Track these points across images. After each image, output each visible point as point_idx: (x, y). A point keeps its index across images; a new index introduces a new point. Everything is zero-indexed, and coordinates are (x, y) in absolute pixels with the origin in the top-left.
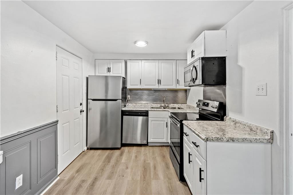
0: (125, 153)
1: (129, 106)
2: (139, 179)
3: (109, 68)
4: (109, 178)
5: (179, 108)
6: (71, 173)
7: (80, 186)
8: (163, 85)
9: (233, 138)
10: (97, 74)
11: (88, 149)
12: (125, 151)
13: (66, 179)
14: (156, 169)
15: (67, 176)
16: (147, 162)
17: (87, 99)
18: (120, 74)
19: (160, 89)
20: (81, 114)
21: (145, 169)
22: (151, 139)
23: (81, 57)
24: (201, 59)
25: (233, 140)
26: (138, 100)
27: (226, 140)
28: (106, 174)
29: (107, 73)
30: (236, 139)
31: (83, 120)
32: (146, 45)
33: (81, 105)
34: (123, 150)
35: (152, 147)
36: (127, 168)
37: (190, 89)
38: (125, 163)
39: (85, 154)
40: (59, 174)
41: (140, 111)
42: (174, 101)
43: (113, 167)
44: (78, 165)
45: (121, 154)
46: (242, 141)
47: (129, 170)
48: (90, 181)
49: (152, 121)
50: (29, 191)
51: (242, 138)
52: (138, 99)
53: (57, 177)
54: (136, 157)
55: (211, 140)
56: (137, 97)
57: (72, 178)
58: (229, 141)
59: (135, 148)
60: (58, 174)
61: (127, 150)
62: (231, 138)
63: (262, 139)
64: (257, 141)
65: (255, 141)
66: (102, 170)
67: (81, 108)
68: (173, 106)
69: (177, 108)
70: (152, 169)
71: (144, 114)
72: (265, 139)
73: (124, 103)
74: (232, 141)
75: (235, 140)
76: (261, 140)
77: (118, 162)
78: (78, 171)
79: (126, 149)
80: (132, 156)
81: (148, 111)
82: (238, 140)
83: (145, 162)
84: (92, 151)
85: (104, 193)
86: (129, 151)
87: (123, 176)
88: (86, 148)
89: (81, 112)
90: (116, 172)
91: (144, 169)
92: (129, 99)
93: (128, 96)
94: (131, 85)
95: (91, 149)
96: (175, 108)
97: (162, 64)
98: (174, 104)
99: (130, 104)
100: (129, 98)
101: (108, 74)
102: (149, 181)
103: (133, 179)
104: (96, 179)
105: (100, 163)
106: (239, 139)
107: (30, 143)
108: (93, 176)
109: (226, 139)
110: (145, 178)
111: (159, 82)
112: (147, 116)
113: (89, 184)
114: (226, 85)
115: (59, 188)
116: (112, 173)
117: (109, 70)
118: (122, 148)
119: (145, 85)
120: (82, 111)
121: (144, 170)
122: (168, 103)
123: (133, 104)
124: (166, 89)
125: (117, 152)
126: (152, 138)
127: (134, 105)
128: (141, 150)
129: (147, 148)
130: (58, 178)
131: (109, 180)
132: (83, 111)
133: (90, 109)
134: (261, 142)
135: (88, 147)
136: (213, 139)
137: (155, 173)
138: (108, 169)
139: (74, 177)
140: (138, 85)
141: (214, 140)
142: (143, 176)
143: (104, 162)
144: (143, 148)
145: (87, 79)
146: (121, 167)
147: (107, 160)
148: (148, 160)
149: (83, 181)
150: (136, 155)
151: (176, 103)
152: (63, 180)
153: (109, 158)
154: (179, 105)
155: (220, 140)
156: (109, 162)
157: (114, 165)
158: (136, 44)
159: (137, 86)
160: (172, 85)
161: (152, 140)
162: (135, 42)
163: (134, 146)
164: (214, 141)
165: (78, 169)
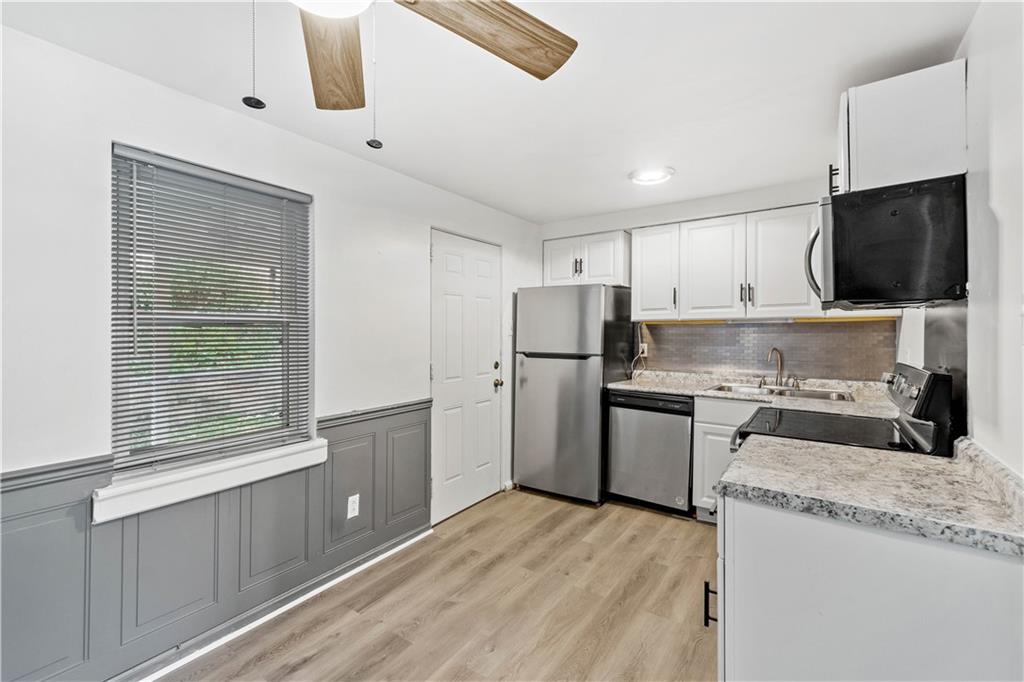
0: (604, 522)
1: (645, 380)
2: (606, 594)
3: (579, 260)
4: (532, 565)
5: (841, 397)
6: (457, 529)
7: (462, 560)
8: (763, 306)
9: (833, 504)
10: (549, 283)
11: (515, 488)
12: (610, 517)
13: (444, 537)
14: (677, 589)
15: (447, 533)
16: (659, 561)
17: (515, 353)
18: (610, 275)
19: (749, 320)
20: (496, 391)
21: (641, 578)
22: (703, 496)
23: (498, 242)
24: (830, 202)
25: (830, 512)
26: (674, 359)
27: (801, 507)
28: (528, 554)
29: (573, 275)
30: (847, 510)
31: (501, 407)
32: (669, 177)
33: (496, 367)
34: (606, 510)
35: (707, 526)
36: (589, 559)
37: (900, 318)
38: (591, 545)
39: (505, 497)
40: (436, 525)
41: (665, 394)
42: (828, 367)
43: (554, 545)
44: (478, 516)
45: (593, 522)
46: (875, 524)
47: (591, 566)
48: (485, 558)
49: (706, 433)
50: (370, 532)
51: (874, 512)
52: (676, 355)
53: (427, 529)
54: (633, 539)
55: (741, 496)
56: (671, 349)
57: (456, 540)
58: (814, 511)
59: (643, 517)
60: (433, 523)
61: (617, 515)
62: (821, 501)
63: (984, 532)
64: (957, 538)
65: (943, 533)
66: (525, 543)
67: (495, 375)
68: (823, 386)
69: (834, 396)
70: (663, 585)
71: (677, 407)
72: (1006, 540)
73: (624, 368)
74: (826, 514)
75: (842, 514)
76: (978, 536)
77: (573, 535)
78: (472, 530)
79: (615, 511)
80: (621, 534)
81: (692, 397)
82: (854, 516)
83: (652, 559)
84: (524, 495)
85: (502, 592)
86: (619, 518)
87: (567, 574)
88: (509, 484)
89: (496, 385)
90: (554, 560)
91: (638, 578)
92: (645, 355)
93: (641, 345)
94: (643, 310)
95: (523, 488)
96: (825, 396)
97: (760, 228)
98: (828, 378)
99: (646, 373)
100: (643, 353)
101: (578, 280)
102: (632, 611)
103: (588, 588)
104: (500, 558)
105: (527, 527)
106: (858, 511)
107: (374, 437)
108: (497, 550)
109: (799, 501)
110: (624, 597)
111: (747, 294)
112: (690, 413)
113: (483, 563)
114: (969, 299)
115: (423, 551)
116: (544, 557)
117: (578, 267)
118: (606, 506)
119: (693, 308)
120: (498, 384)
121: (635, 579)
122: (798, 373)
123: (658, 373)
124: (787, 319)
125: (586, 513)
126: (706, 494)
127: (660, 378)
128: (662, 525)
129: (685, 525)
130: (431, 531)
131: (528, 571)
132: (501, 384)
133: (523, 381)
134: (980, 546)
135: (515, 482)
136: (746, 494)
137: (668, 598)
138: (539, 546)
139: (459, 538)
140: (665, 309)
141: (749, 495)
142: (621, 592)
143: (538, 527)
144: (671, 522)
145: (515, 296)
146: (575, 551)
147: (547, 525)
148: (664, 558)
149: (473, 553)
150: (635, 533)
151: (835, 374)
152: (437, 538)
153: (555, 521)
154: (850, 387)
155: (774, 503)
156: (550, 530)
157: (557, 542)
158: (634, 181)
159: (665, 312)
160: (805, 304)
161: (705, 499)
162: (631, 176)
163: (643, 510)
164: (750, 499)
165: (474, 524)
